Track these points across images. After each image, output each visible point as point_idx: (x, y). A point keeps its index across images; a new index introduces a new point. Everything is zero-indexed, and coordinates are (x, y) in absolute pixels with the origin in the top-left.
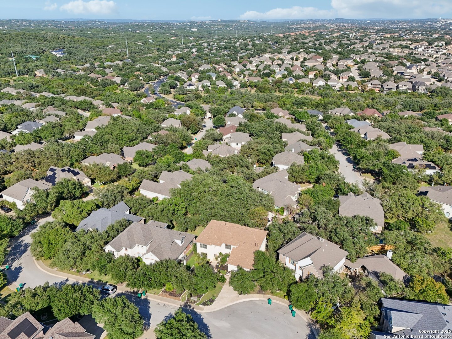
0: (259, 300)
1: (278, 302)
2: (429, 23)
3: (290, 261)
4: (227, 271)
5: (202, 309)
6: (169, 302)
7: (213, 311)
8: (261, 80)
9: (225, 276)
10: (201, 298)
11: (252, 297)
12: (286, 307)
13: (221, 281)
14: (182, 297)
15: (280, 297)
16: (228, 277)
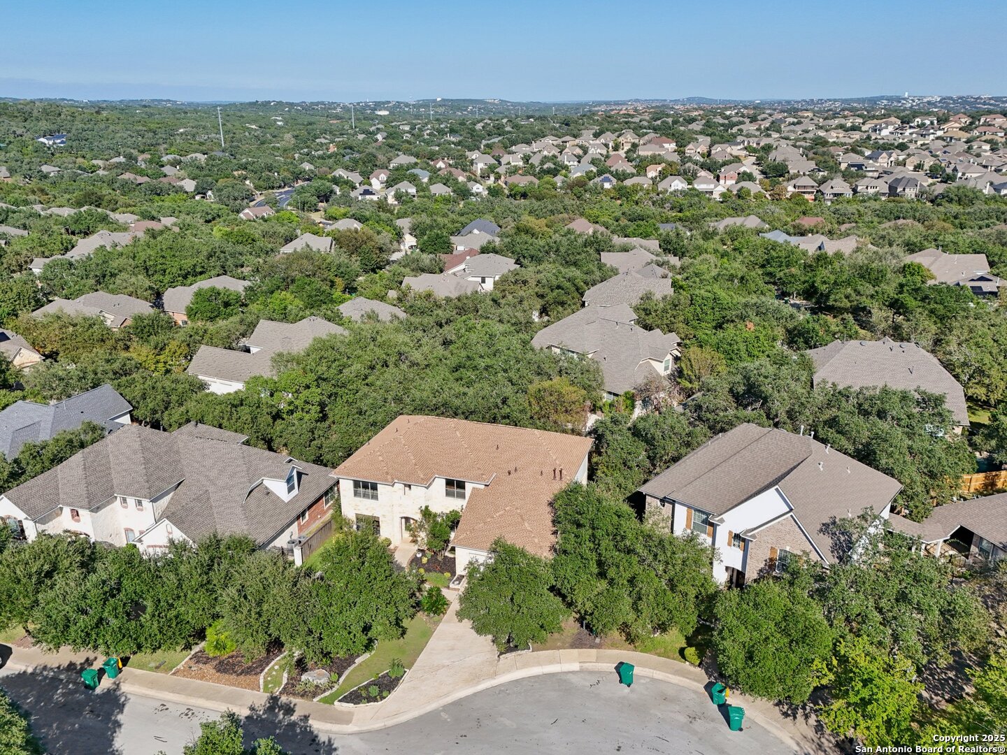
0: (581, 671)
1: (658, 675)
2: (885, 102)
3: (689, 519)
4: (453, 573)
5: (346, 719)
6: (208, 698)
7: (390, 723)
8: (537, 181)
9: (445, 592)
10: (346, 673)
11: (552, 661)
12: (695, 692)
13: (430, 609)
14: (269, 674)
15: (665, 654)
16: (453, 593)
